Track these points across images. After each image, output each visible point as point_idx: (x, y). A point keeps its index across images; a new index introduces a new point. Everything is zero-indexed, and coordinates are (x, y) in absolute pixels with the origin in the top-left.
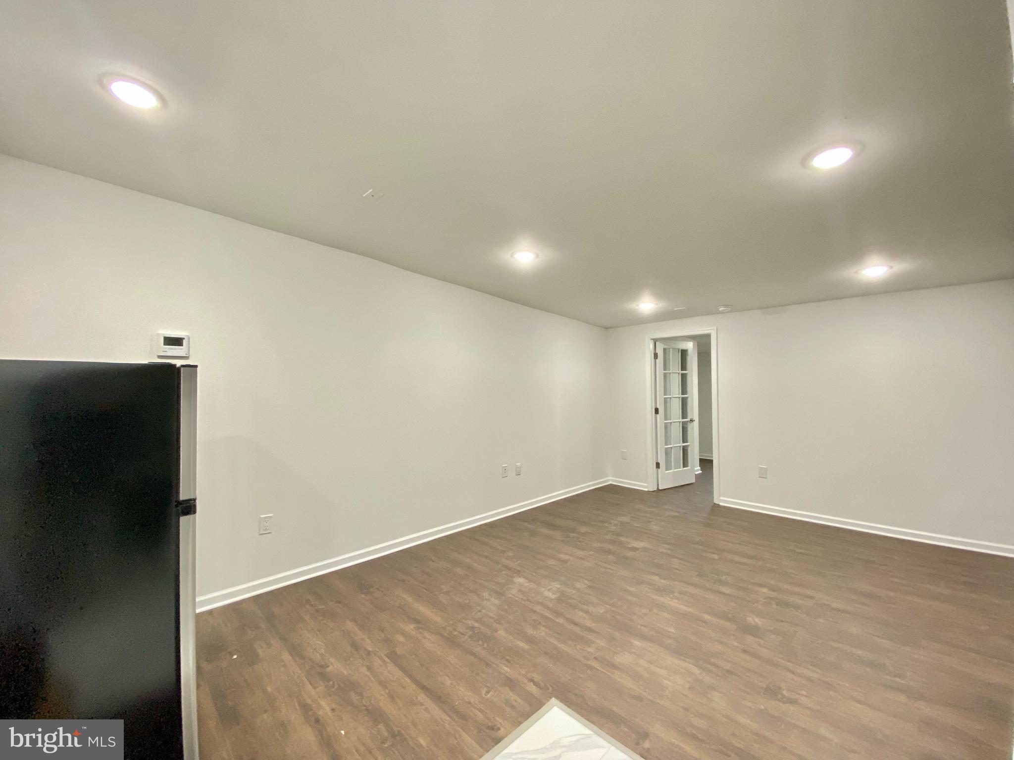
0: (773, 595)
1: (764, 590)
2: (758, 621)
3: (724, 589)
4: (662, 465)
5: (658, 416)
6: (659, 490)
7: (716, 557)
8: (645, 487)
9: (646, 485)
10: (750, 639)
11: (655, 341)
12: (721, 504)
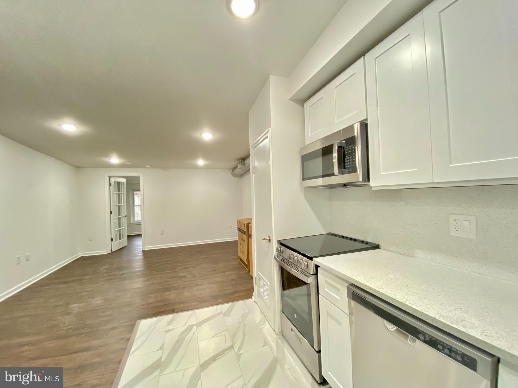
0: (182, 267)
1: (179, 267)
2: (183, 274)
3: (167, 272)
4: (114, 240)
5: (112, 215)
6: (112, 252)
7: (157, 265)
8: (105, 252)
9: (105, 251)
10: (184, 279)
11: (110, 177)
12: (145, 249)
